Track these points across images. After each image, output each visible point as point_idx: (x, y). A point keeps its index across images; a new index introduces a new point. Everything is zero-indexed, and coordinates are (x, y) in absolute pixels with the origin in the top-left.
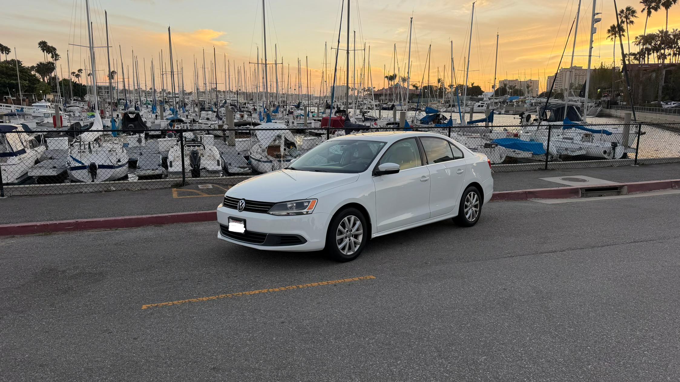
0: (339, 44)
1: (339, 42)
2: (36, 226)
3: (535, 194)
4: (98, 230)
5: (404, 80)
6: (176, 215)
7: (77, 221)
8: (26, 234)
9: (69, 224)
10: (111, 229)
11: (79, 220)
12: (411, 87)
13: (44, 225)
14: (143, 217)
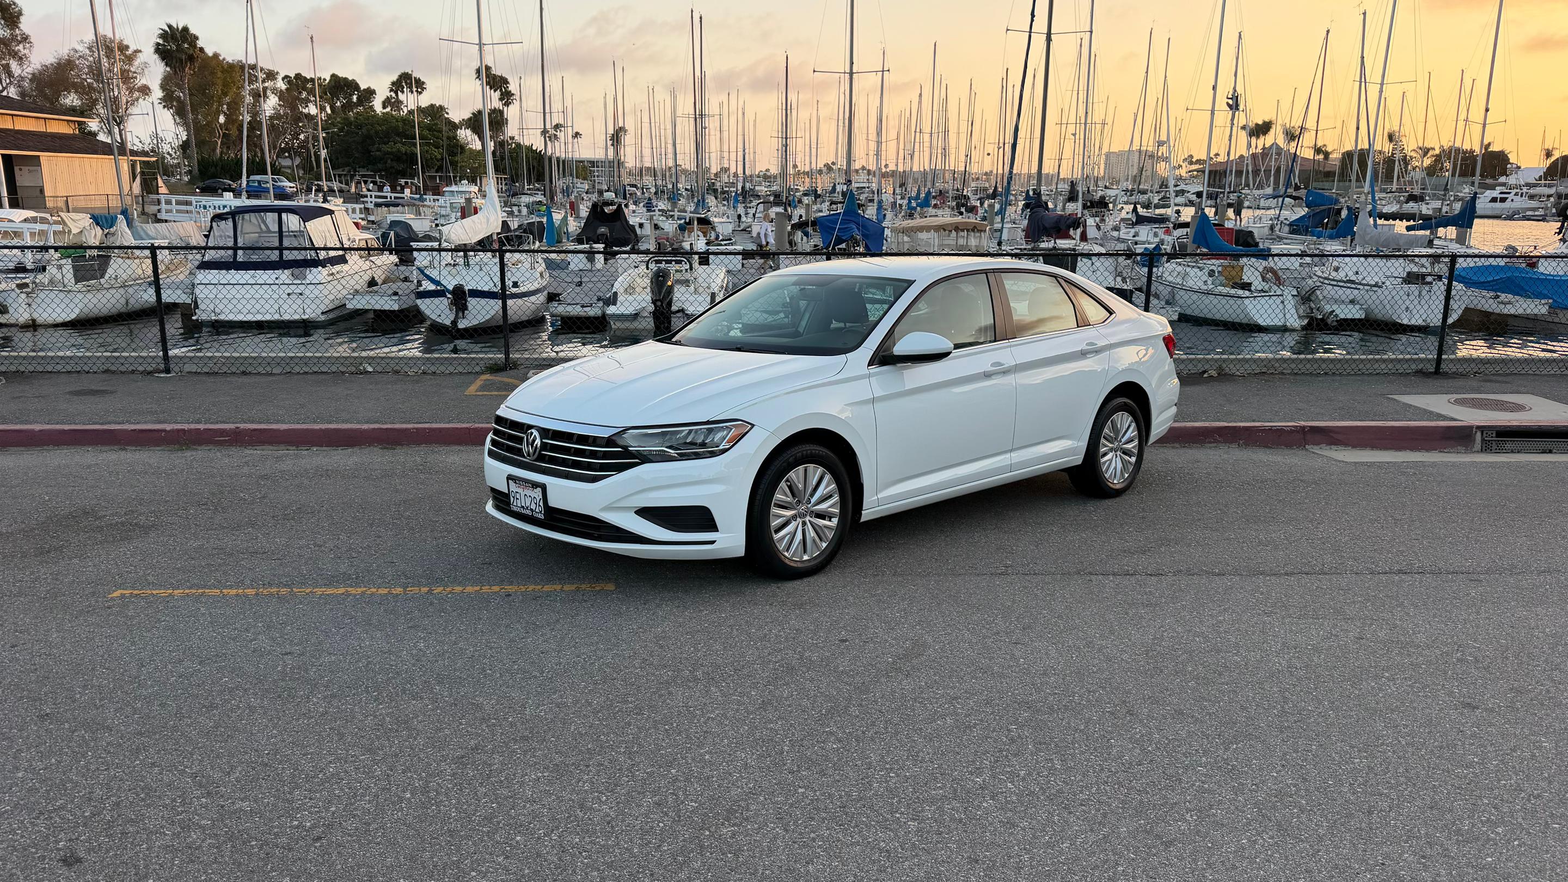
0: (1032, 20)
1: (1033, 15)
2: (165, 431)
3: (1331, 434)
4: (275, 448)
5: (1291, 136)
6: (428, 429)
7: (238, 428)
8: (146, 446)
9: (222, 432)
10: (298, 447)
11: (242, 426)
12: (1308, 154)
13: (178, 430)
14: (363, 427)
